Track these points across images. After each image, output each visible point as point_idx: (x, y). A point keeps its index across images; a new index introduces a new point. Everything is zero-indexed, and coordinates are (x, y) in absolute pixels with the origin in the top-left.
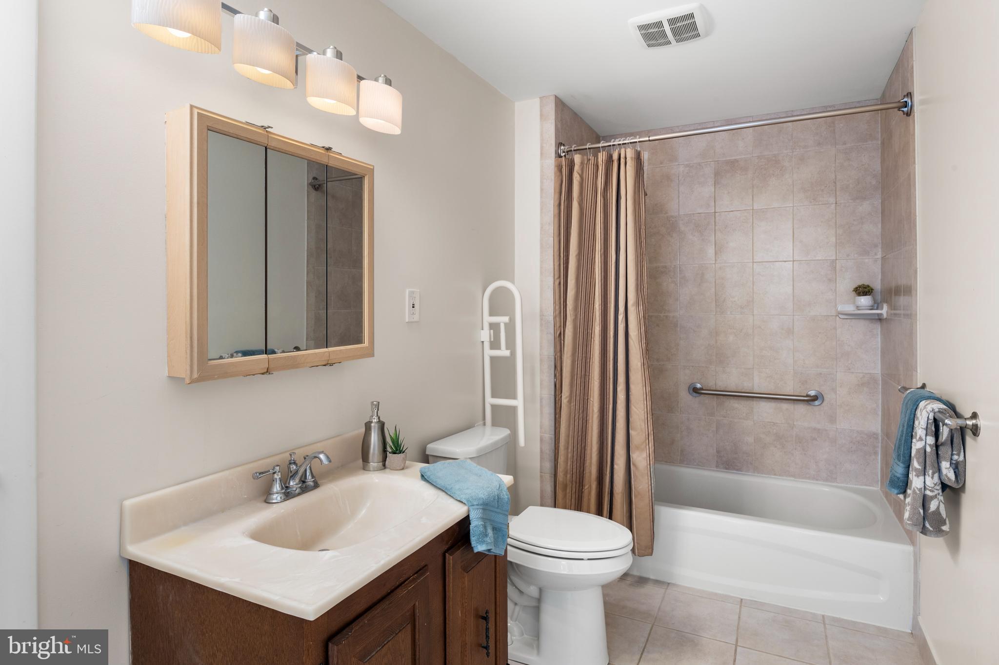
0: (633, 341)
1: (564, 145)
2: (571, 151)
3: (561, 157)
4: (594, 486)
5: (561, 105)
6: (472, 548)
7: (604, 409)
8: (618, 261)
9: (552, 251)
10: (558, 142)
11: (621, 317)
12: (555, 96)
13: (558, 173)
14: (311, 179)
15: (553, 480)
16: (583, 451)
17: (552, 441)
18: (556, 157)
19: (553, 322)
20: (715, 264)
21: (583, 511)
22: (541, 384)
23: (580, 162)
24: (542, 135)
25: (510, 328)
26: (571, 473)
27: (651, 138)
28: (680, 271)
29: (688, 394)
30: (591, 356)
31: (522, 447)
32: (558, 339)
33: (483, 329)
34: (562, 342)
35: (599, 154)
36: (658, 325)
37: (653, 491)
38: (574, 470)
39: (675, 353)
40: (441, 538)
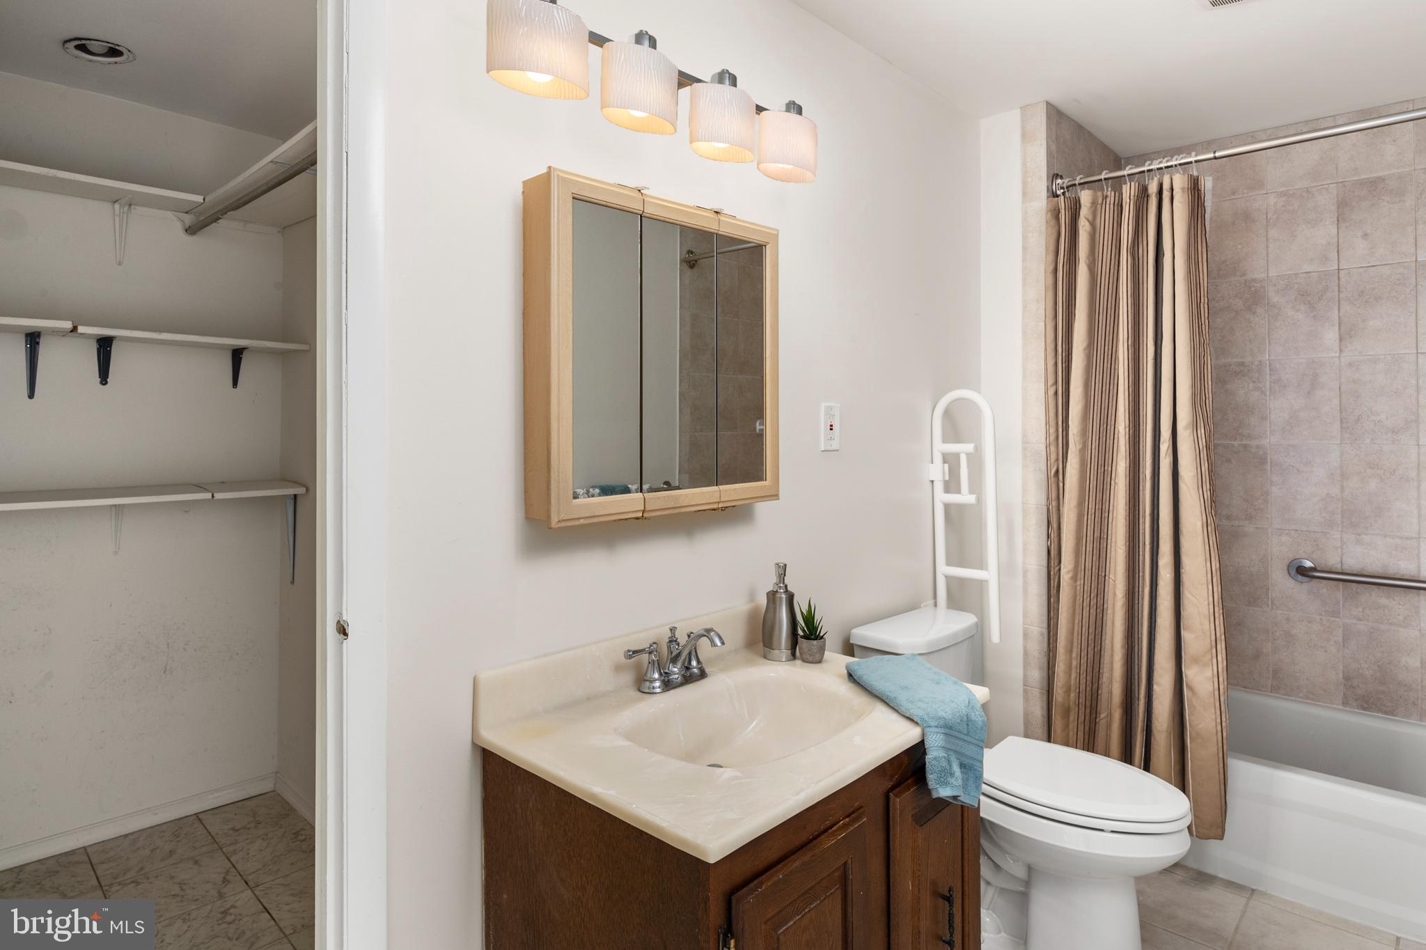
0: (1187, 485)
1: (1061, 177)
2: (1075, 185)
3: (1057, 196)
4: (1117, 715)
5: (1056, 115)
6: (929, 792)
7: (1133, 593)
8: (1158, 356)
9: (1043, 343)
10: (1052, 173)
11: (1165, 446)
12: (1048, 103)
13: (1053, 222)
14: (685, 252)
15: (1045, 698)
16: (1097, 658)
17: (1044, 638)
18: (1048, 197)
19: (1044, 453)
20: (1339, 357)
21: (1096, 753)
22: (1025, 549)
23: (1091, 201)
24: (1024, 164)
25: (976, 461)
26: (1078, 690)
27: (1218, 154)
28: (1270, 370)
29: (1287, 576)
30: (1111, 508)
31: (996, 644)
32: (1053, 480)
33: (932, 463)
34: (1061, 484)
35: (1124, 186)
36: (1229, 461)
37: (1225, 734)
38: (1083, 687)
39: (1262, 506)
40: (881, 771)
